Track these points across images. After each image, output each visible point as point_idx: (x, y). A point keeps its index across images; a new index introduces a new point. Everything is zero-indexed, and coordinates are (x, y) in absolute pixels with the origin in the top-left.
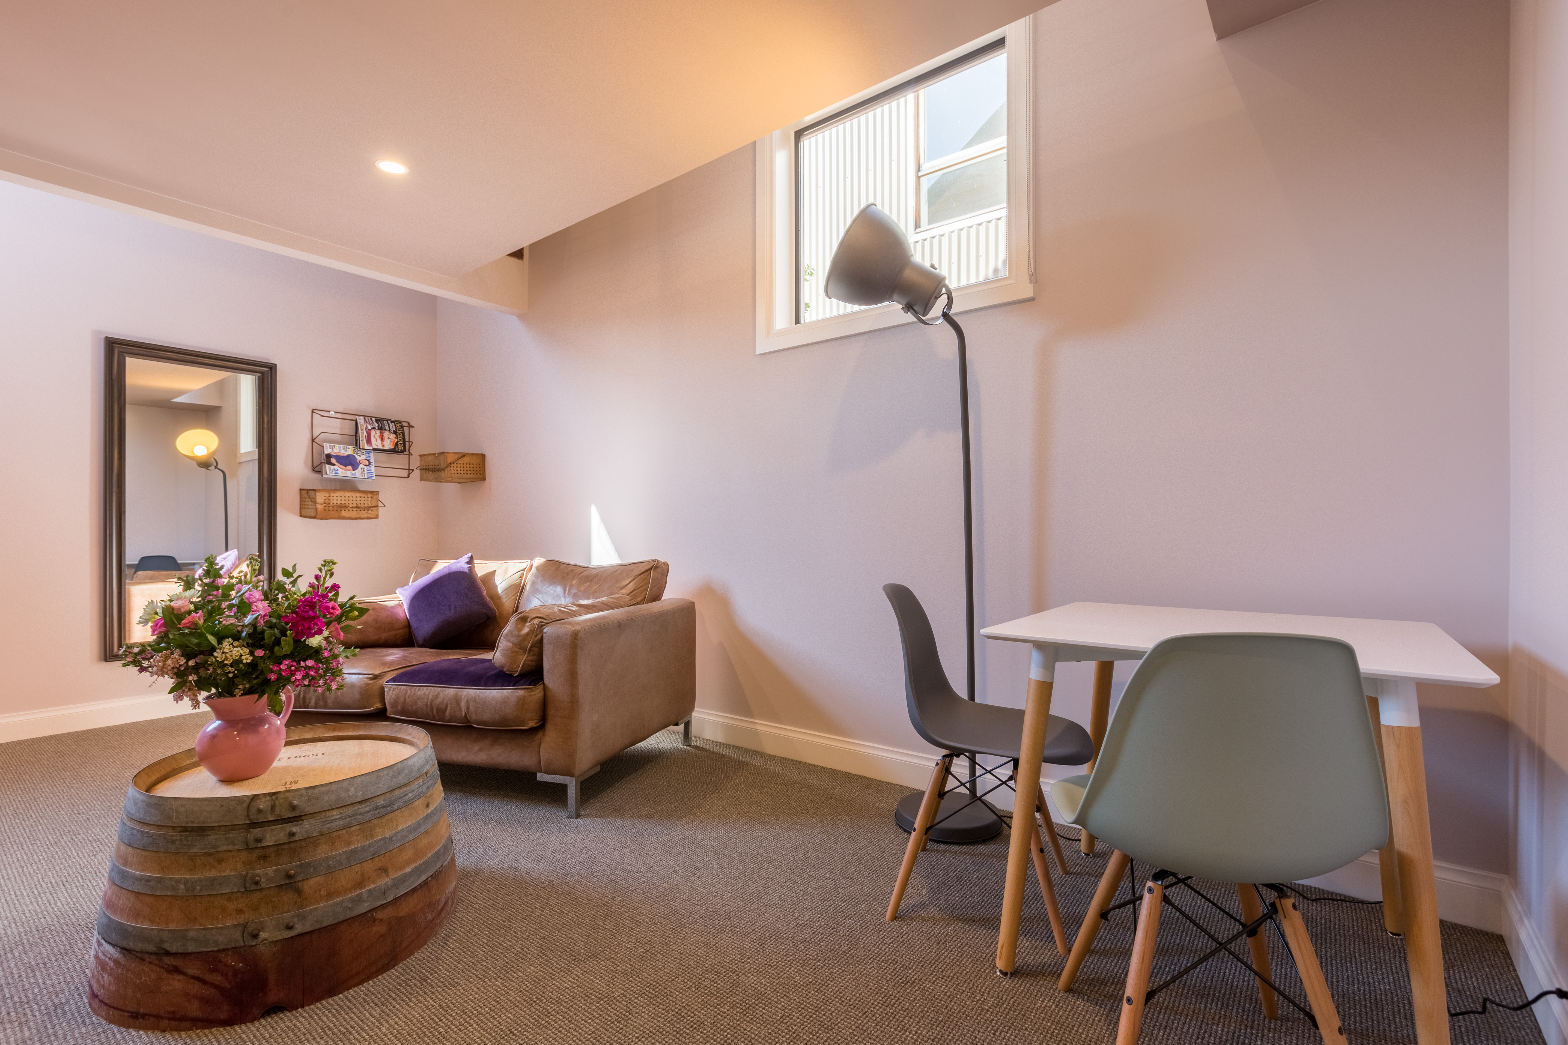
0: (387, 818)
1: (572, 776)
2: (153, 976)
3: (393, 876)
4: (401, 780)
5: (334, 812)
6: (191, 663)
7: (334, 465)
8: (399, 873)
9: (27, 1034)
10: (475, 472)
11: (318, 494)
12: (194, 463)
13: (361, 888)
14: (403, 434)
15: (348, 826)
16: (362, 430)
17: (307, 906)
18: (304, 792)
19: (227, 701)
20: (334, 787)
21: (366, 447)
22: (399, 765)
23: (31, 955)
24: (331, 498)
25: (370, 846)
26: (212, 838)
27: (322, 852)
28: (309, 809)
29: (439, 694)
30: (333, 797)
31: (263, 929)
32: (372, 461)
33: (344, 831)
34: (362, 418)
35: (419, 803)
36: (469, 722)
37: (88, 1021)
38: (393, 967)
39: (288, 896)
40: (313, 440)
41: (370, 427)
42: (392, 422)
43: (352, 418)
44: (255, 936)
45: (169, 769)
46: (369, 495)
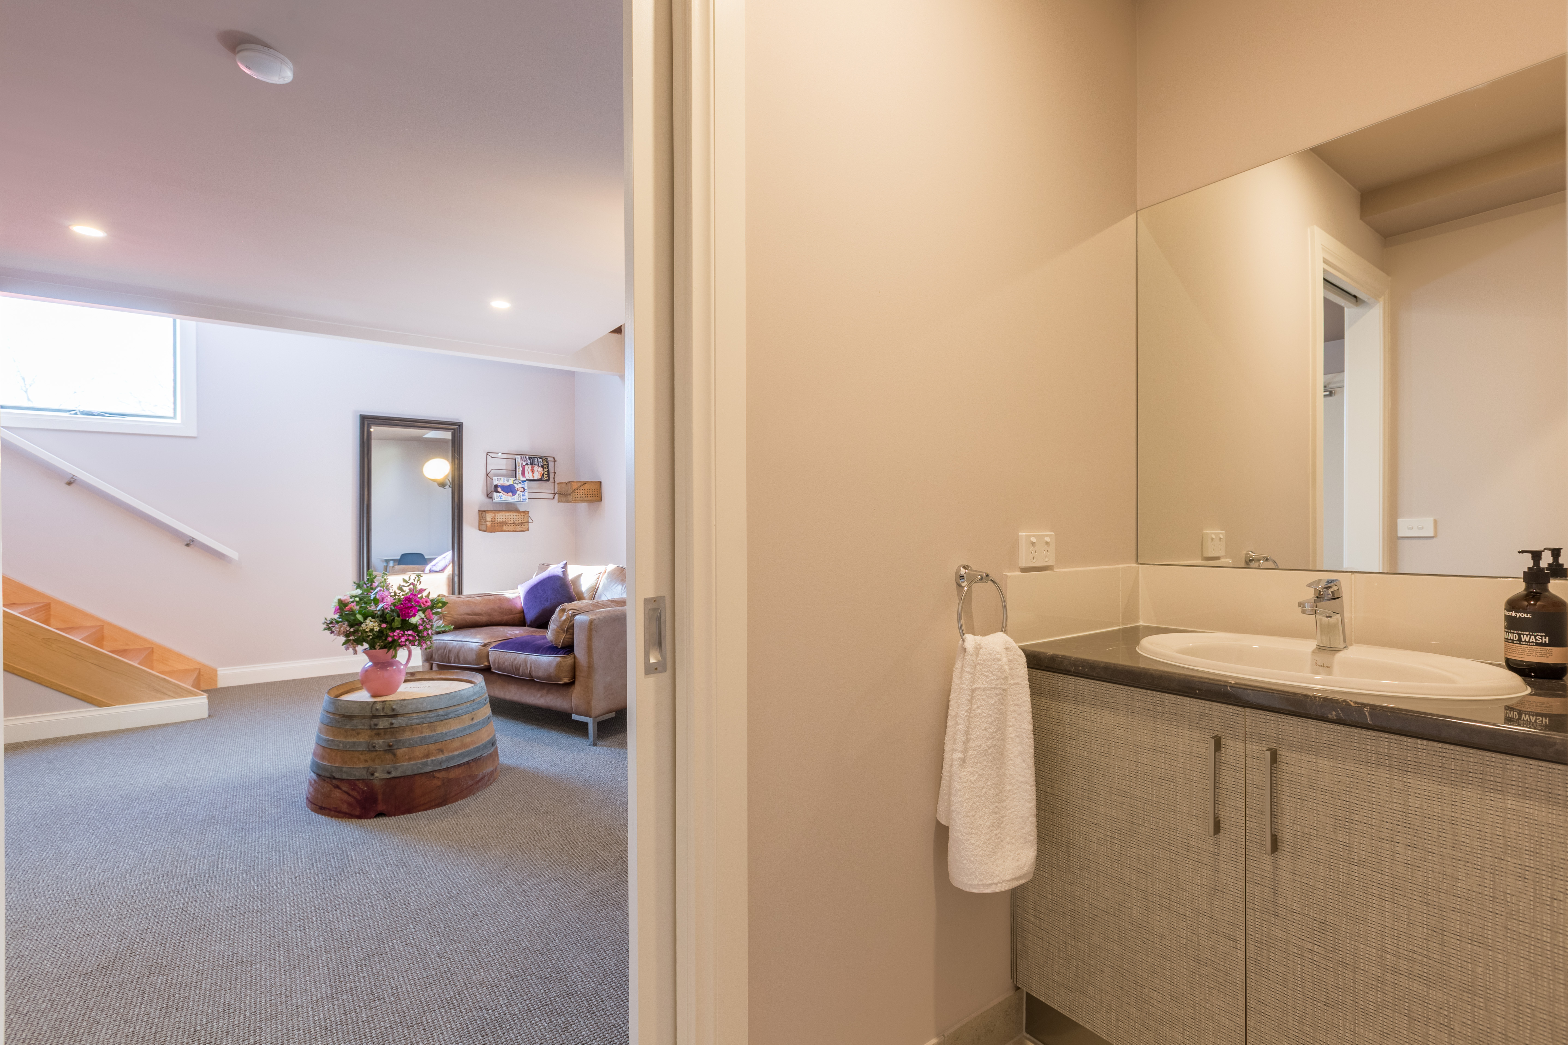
0: (444, 722)
1: (590, 717)
2: (328, 789)
3: (446, 755)
4: (455, 702)
5: (414, 715)
6: (352, 630)
7: (500, 492)
8: (450, 754)
9: (279, 810)
10: (594, 495)
11: (487, 514)
12: (436, 484)
13: (427, 758)
14: (548, 467)
15: (422, 723)
16: (519, 466)
17: (398, 763)
18: (399, 702)
19: (373, 651)
20: (414, 701)
21: (522, 478)
22: (454, 694)
23: (289, 781)
24: (496, 517)
25: (433, 736)
26: (355, 721)
27: (407, 735)
28: (401, 712)
29: (516, 658)
30: (414, 707)
31: (376, 771)
32: (526, 488)
33: (419, 726)
34: (519, 457)
35: (466, 717)
36: (532, 677)
37: (303, 809)
38: (445, 805)
39: (389, 756)
40: (487, 475)
41: (524, 464)
42: (540, 458)
43: (512, 456)
44: (372, 774)
45: (349, 688)
46: (522, 514)
